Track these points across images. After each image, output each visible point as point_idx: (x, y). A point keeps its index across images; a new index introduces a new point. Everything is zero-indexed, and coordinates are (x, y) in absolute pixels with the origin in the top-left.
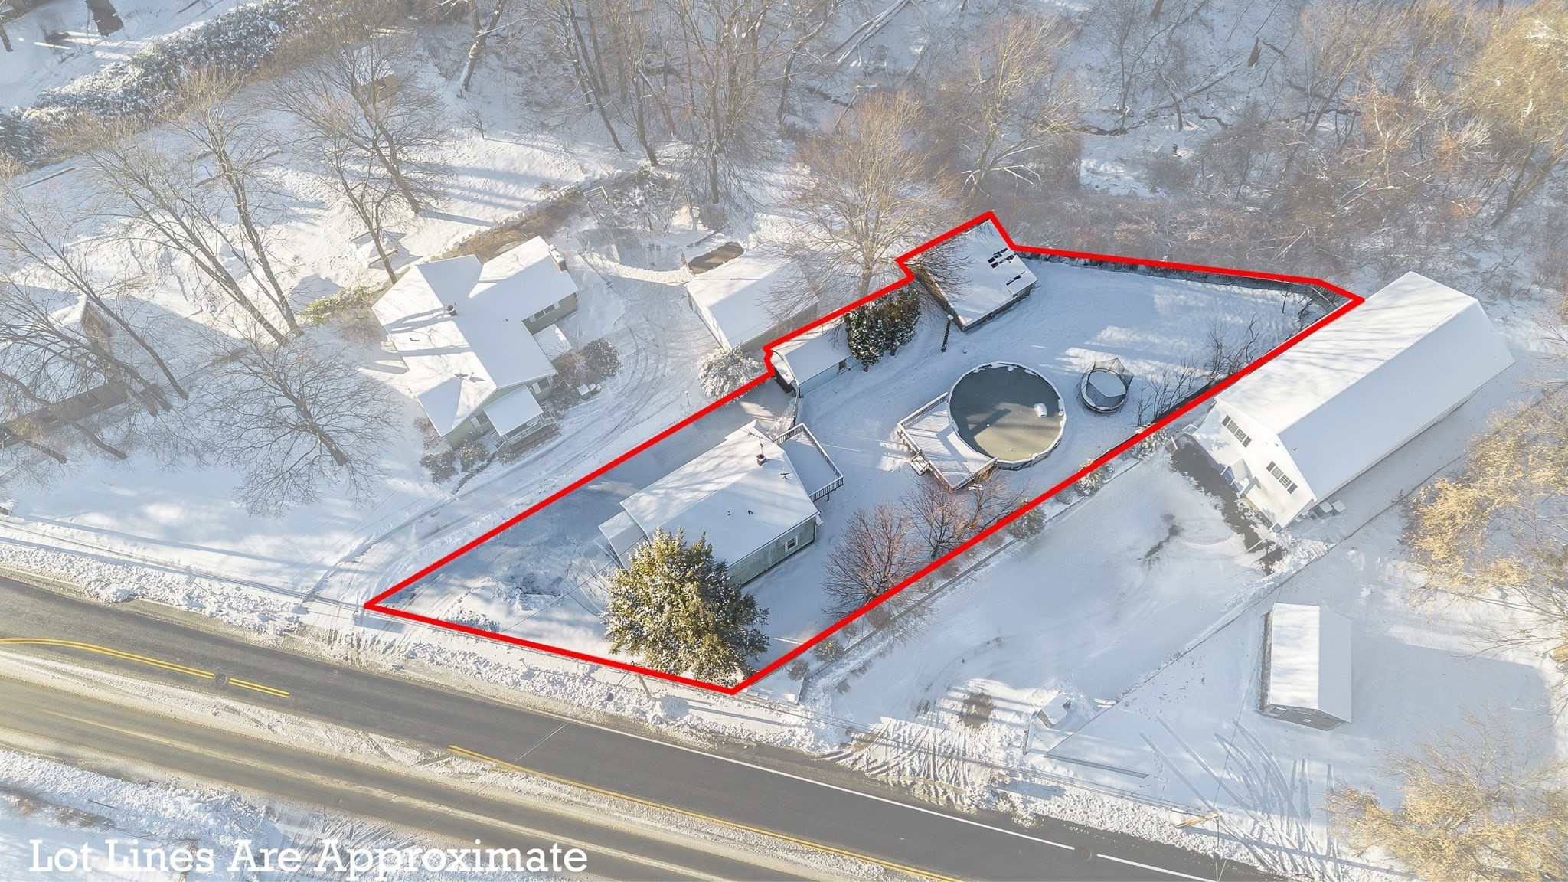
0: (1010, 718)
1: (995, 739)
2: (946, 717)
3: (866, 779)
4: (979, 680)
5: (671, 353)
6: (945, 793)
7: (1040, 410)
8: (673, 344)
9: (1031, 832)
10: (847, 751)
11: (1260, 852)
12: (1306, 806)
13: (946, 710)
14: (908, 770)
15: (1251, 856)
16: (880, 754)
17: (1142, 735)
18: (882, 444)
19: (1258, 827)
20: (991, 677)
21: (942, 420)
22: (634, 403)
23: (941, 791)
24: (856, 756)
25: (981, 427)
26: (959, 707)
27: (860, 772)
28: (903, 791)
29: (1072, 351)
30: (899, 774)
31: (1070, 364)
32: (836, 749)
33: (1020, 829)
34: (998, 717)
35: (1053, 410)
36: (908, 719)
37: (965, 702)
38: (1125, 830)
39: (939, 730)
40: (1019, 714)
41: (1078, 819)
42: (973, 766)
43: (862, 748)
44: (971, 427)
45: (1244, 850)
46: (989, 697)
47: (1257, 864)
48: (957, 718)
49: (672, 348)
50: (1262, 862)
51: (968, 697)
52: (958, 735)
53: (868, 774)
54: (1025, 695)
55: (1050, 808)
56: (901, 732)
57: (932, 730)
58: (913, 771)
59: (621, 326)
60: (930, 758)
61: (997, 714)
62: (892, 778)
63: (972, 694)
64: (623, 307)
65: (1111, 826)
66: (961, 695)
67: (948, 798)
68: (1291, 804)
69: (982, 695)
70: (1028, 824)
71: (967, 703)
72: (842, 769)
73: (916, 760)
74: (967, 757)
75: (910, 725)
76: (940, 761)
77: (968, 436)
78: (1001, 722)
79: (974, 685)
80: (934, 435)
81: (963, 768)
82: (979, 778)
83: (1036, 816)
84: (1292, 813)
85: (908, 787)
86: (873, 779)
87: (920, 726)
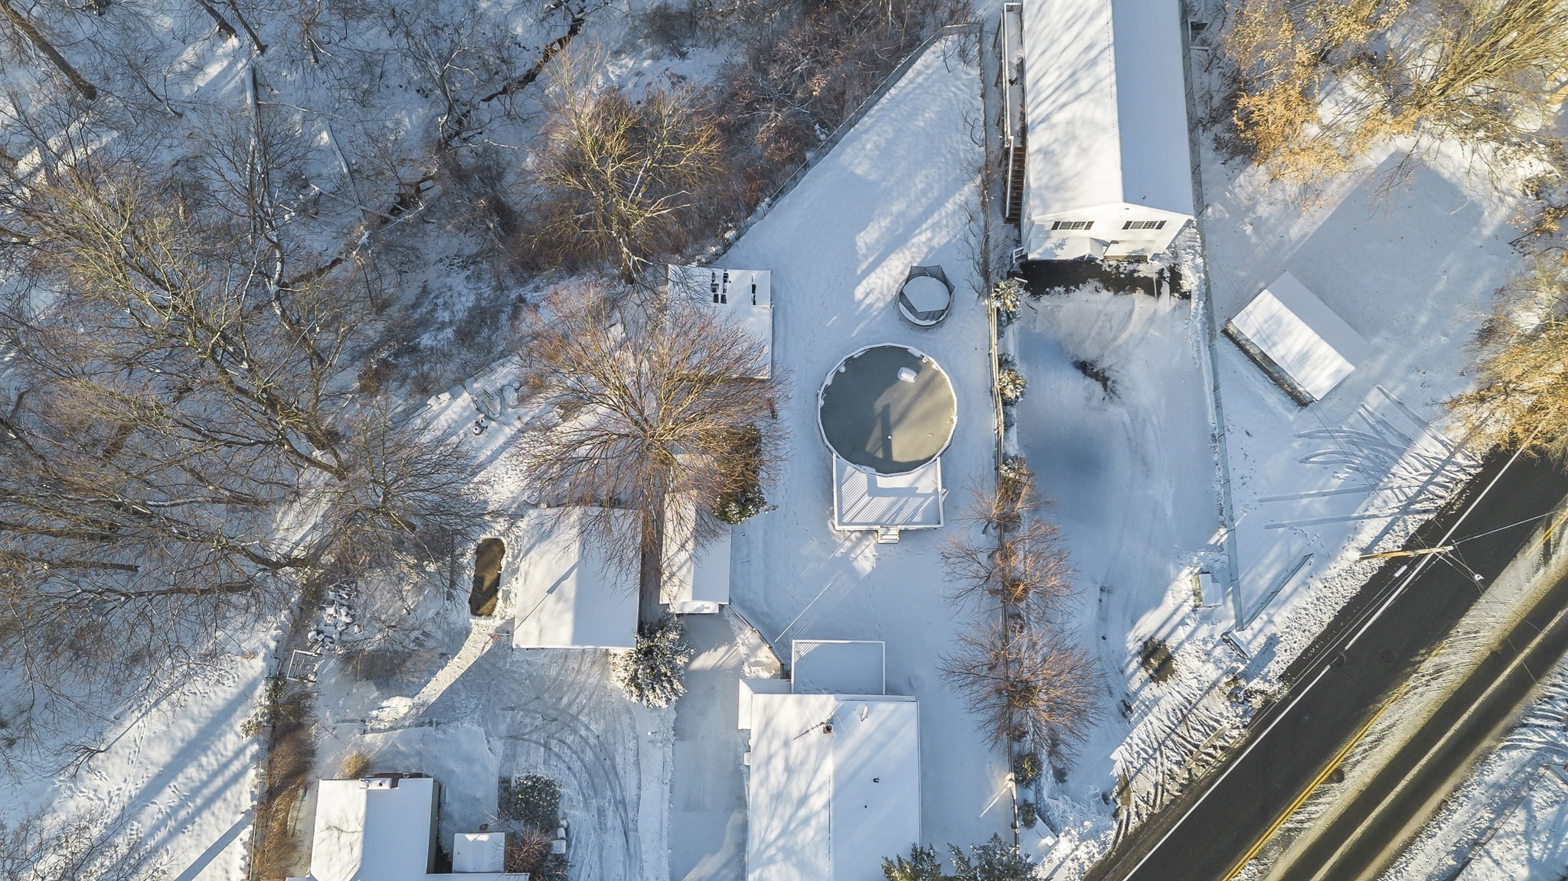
0: (1182, 633)
1: (1195, 664)
2: (1146, 693)
3: (1160, 815)
4: (1131, 636)
5: (574, 709)
6: (1215, 747)
7: (907, 376)
8: (565, 700)
9: (1294, 693)
10: (1124, 816)
11: (1418, 506)
12: (1401, 436)
13: (1141, 688)
14: (1175, 768)
15: (1418, 517)
16: (1143, 785)
17: (1267, 527)
18: (838, 555)
19: (1397, 491)
20: (1134, 622)
21: (855, 480)
22: (609, 793)
23: (1211, 751)
24: (1133, 810)
25: (887, 446)
26: (1143, 674)
27: (1151, 816)
28: (1191, 787)
29: (859, 292)
30: (1173, 779)
31: (871, 305)
32: (1116, 826)
33: (1286, 701)
34: (1175, 645)
35: (915, 364)
36: (1128, 733)
37: (1143, 664)
38: (1338, 608)
39: (1155, 710)
40: (1182, 623)
41: (1306, 642)
42: (1205, 701)
43: (1128, 798)
44: (880, 455)
45: (1410, 519)
46: (1151, 638)
47: (1425, 517)
48: (1153, 685)
49: (570, 704)
50: (1425, 512)
51: (1140, 659)
52: (1169, 695)
53: (1157, 811)
54: (1170, 602)
55: (1283, 659)
56: (1135, 748)
57: (1150, 717)
58: (1178, 763)
59: (499, 746)
60: (1174, 736)
61: (1171, 643)
62: (1173, 788)
63: (1139, 653)
64: (475, 727)
65: (1328, 618)
66: (1134, 665)
67: (1222, 748)
68: (1393, 448)
69: (1146, 643)
70: (1285, 692)
71: (1145, 663)
72: (1138, 832)
73: (1170, 753)
74: (1194, 701)
75: (1134, 734)
76: (1182, 730)
77: (889, 466)
78: (1181, 644)
79: (1133, 646)
80: (867, 498)
81: (1202, 713)
82: (1218, 705)
83: (1282, 678)
84: (1401, 452)
85: (1190, 780)
86: (1165, 809)
87: (1141, 725)
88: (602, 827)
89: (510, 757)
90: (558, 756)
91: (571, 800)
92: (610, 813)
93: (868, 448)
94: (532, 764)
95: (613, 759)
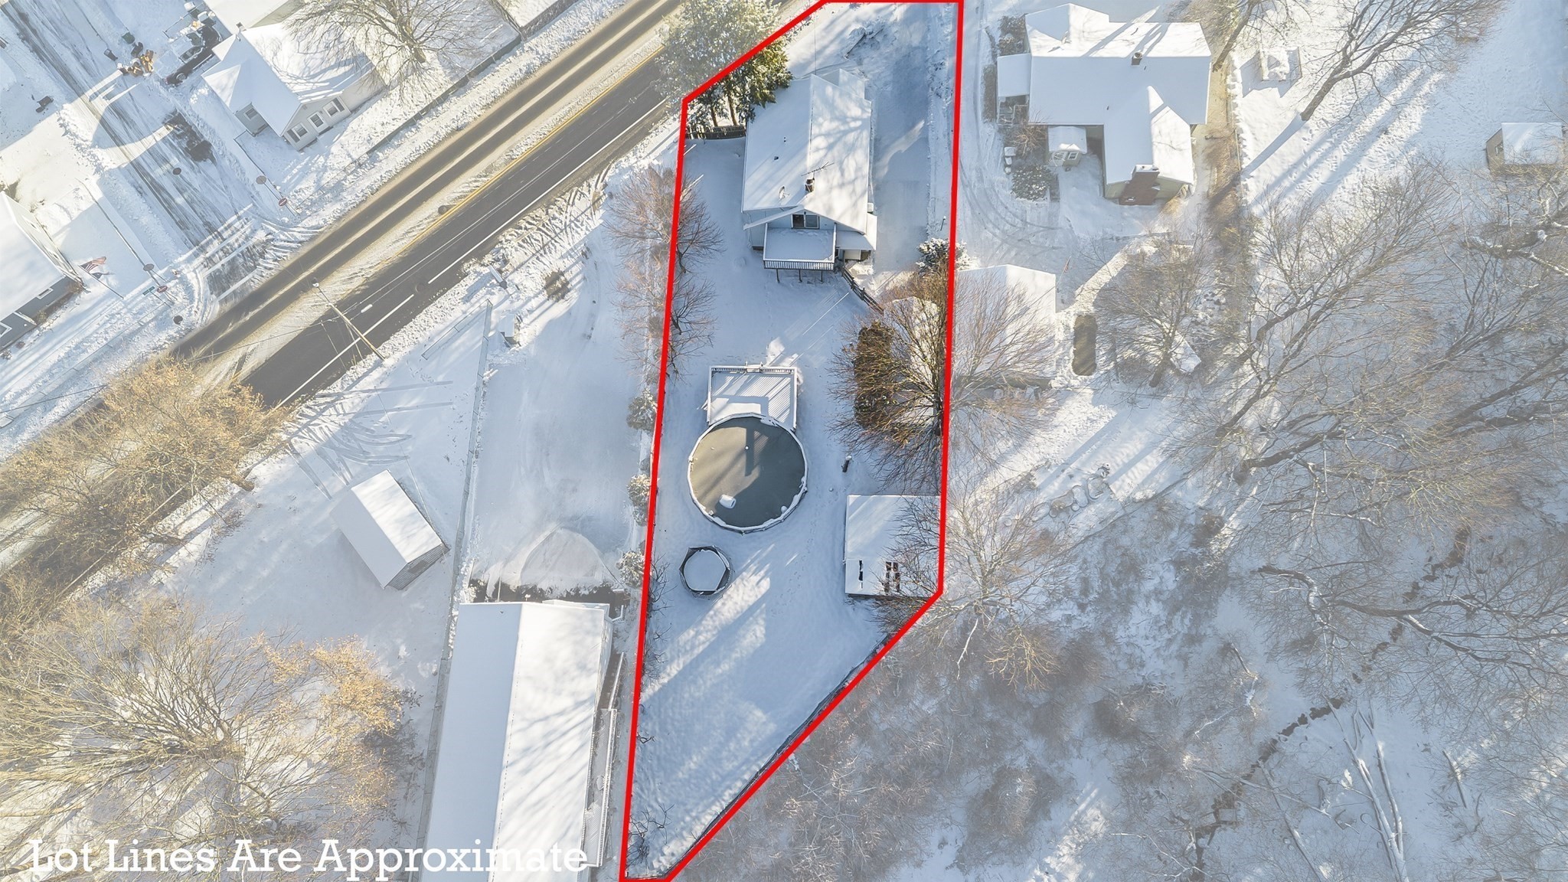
0: (534, 303)
1: (529, 284)
2: (568, 262)
3: (574, 186)
4: (574, 302)
6: (526, 228)
7: (728, 500)
9: (460, 264)
10: (600, 185)
11: (329, 399)
12: (324, 458)
13: (572, 266)
14: (557, 215)
15: (331, 392)
16: (582, 204)
17: (451, 382)
19: (341, 412)
20: (569, 313)
21: (779, 411)
23: (529, 226)
24: (593, 189)
25: (750, 440)
26: (568, 276)
27: (580, 185)
28: (549, 204)
30: (560, 208)
32: (606, 178)
33: (467, 259)
34: (540, 296)
35: (720, 510)
36: (587, 236)
37: (568, 283)
38: (411, 324)
39: (565, 251)
40: (530, 312)
41: (442, 299)
42: (526, 258)
43: (594, 196)
44: (757, 434)
45: (338, 390)
46: (558, 300)
47: (325, 392)
48: (562, 270)
50: (323, 396)
51: (569, 286)
52: (553, 262)
53: (575, 189)
54: (539, 326)
55: (461, 289)
56: (584, 228)
57: (569, 247)
58: (554, 218)
60: (553, 235)
61: (542, 297)
62: (561, 203)
63: (569, 291)
65: (420, 318)
66: (574, 283)
67: (521, 228)
68: (333, 448)
69: (563, 297)
70: (466, 265)
71: (566, 284)
72: (592, 175)
73: (559, 225)
74: (534, 258)
75: (583, 236)
76: (546, 239)
77: (750, 423)
78: (536, 296)
79: (573, 296)
80: (770, 396)
81: (530, 250)
82: (516, 257)
83: (466, 275)
84: (329, 444)
85: (548, 208)
86: (570, 189)
87: (577, 241)
88: (979, 171)
89: (1052, 215)
90: (1015, 215)
91: (1004, 188)
92: (974, 179)
93: (765, 439)
94: (1034, 209)
95: (973, 213)
